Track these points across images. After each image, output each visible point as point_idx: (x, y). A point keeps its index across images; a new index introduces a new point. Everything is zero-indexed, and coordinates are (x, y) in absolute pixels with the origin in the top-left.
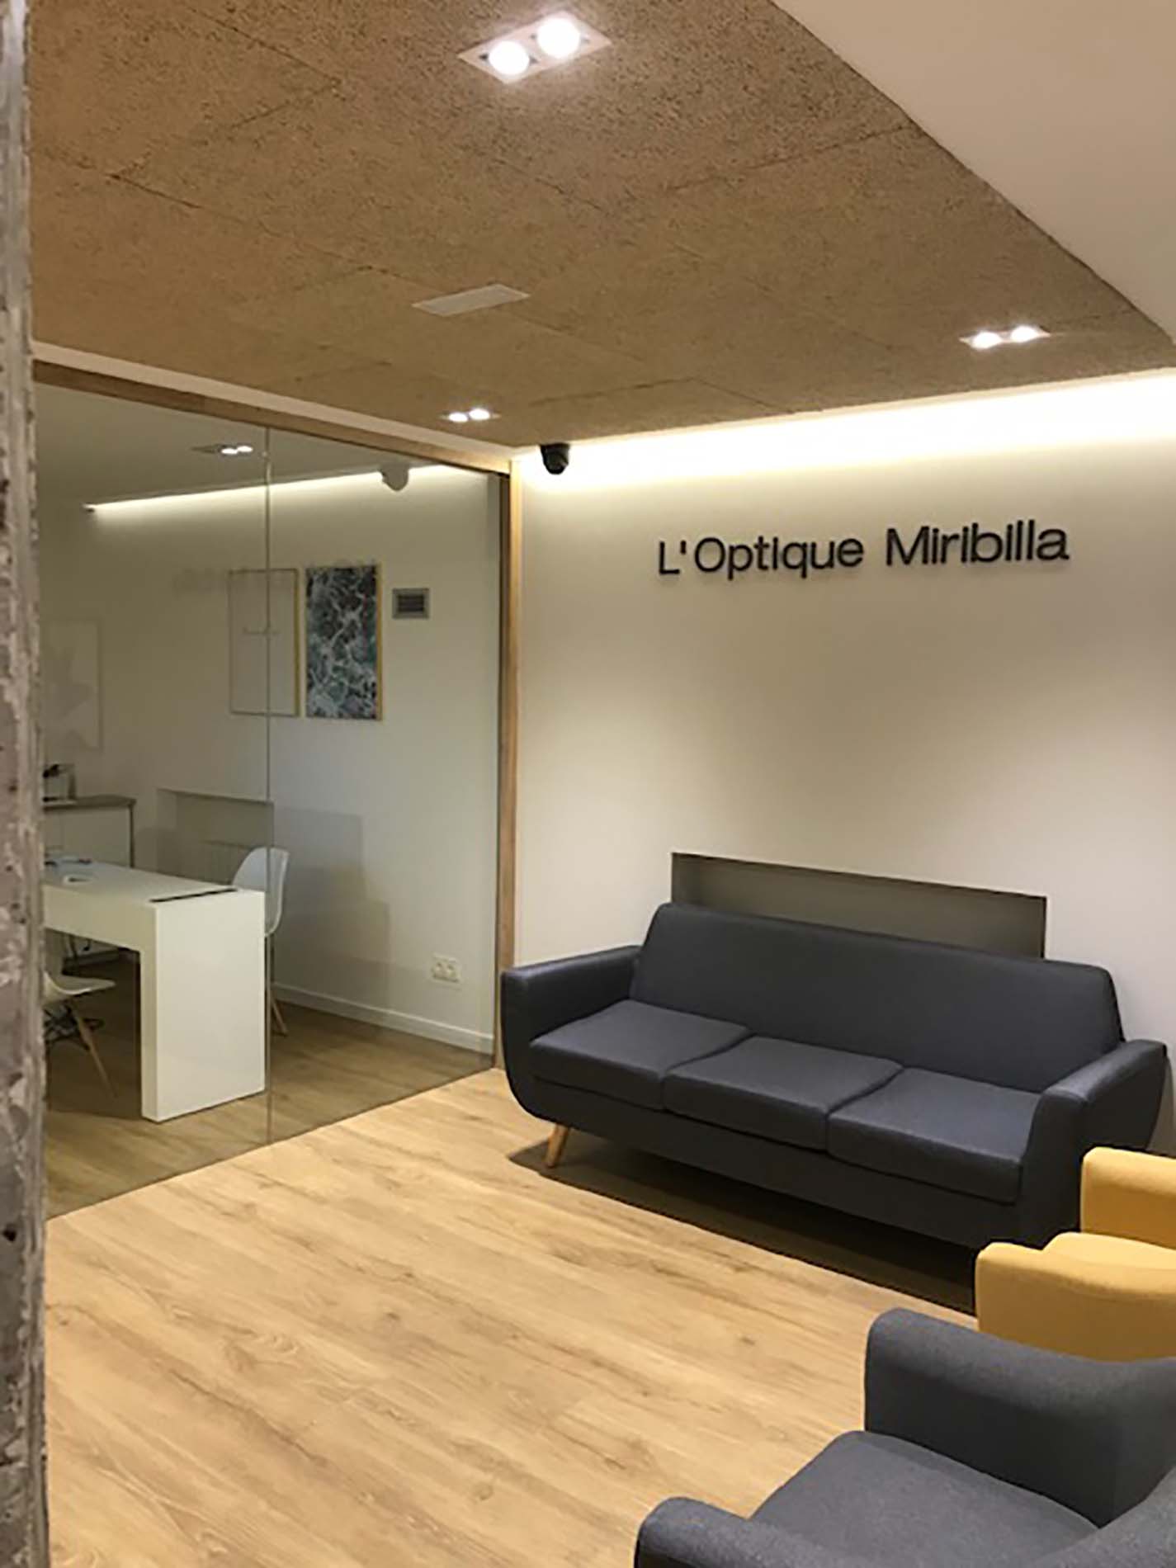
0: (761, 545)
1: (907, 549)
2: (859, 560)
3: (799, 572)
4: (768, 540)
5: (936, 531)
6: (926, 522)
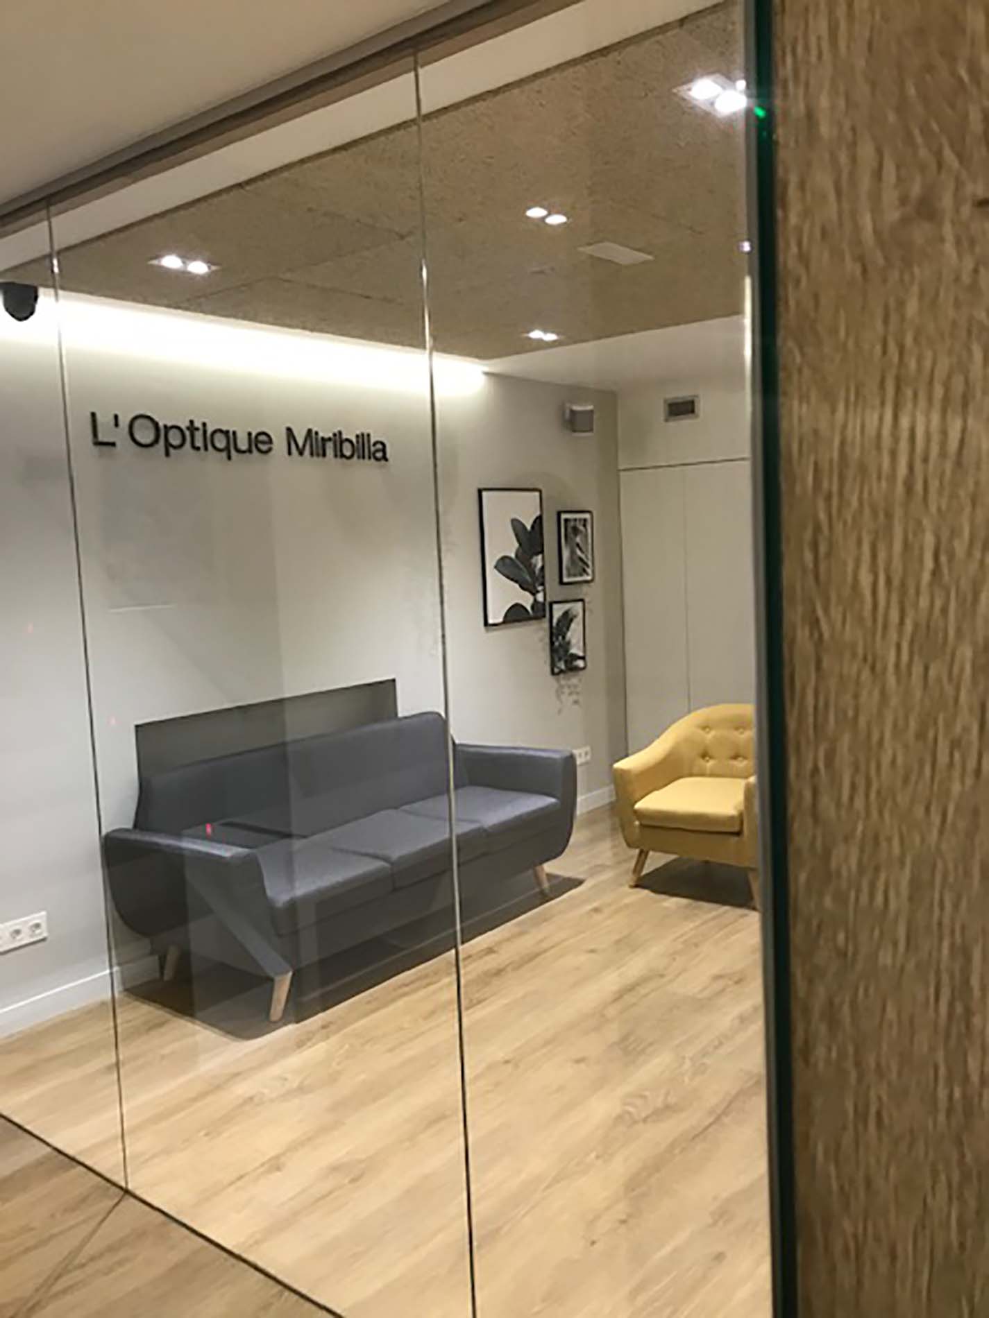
0: (192, 427)
1: (301, 444)
2: (270, 450)
3: (224, 454)
4: (198, 424)
5: (317, 433)
6: (310, 427)
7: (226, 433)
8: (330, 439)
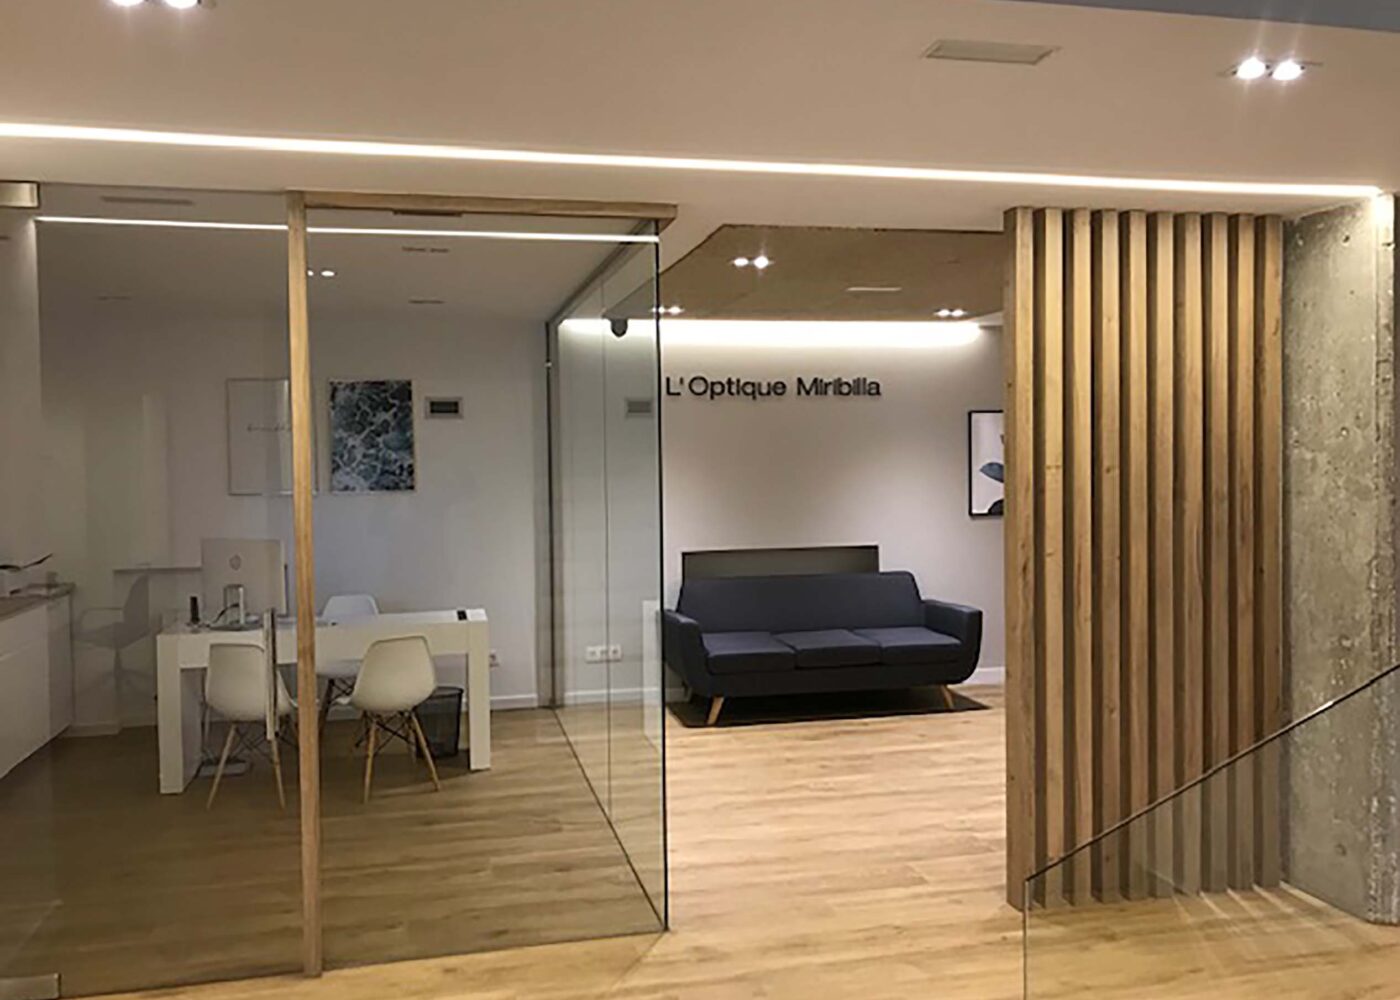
0: (730, 382)
1: (808, 387)
2: (785, 392)
3: (752, 396)
4: (734, 380)
5: (821, 381)
6: (816, 376)
7: (753, 385)
8: (830, 383)
